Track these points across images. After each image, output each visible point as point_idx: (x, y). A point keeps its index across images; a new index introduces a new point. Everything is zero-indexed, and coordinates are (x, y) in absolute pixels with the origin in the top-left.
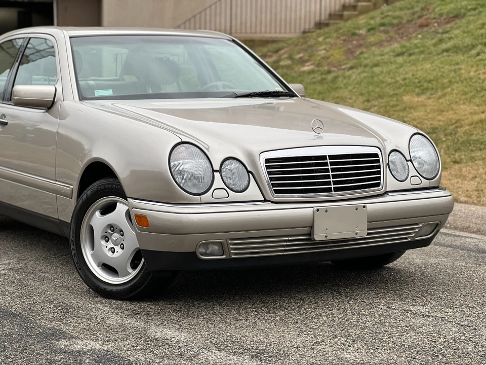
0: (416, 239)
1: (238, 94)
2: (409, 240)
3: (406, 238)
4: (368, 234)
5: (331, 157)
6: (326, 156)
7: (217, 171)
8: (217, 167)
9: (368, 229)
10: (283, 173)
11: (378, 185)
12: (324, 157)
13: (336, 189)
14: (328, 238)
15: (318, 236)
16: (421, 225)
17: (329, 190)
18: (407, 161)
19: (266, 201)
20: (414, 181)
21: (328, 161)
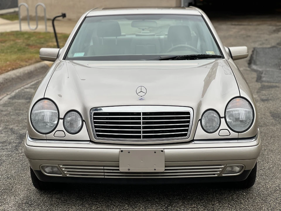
0: (223, 175)
1: (162, 57)
2: (216, 176)
3: (214, 174)
4: (166, 170)
5: (144, 114)
6: (141, 113)
7: (62, 119)
8: (62, 116)
9: (166, 167)
10: (107, 123)
11: (186, 135)
12: (139, 114)
13: (144, 137)
14: (130, 171)
15: (122, 169)
16: (223, 167)
17: (139, 137)
18: (220, 118)
19: (91, 141)
20: (223, 133)
21: (142, 116)
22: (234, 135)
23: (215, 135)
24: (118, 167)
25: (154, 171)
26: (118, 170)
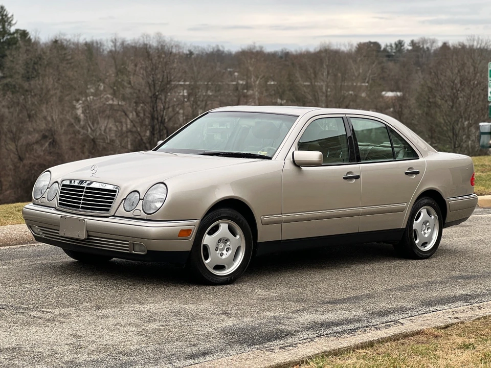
0: (134, 252)
3: (128, 250)
5: (87, 188)
6: (85, 187)
7: (49, 188)
11: (108, 210)
13: (82, 208)
14: (65, 236)
15: (61, 234)
16: (128, 243)
17: (78, 207)
18: (140, 199)
19: (55, 208)
20: (137, 213)
21: (85, 190)
22: (144, 216)
23: (130, 214)
24: (59, 231)
25: (78, 237)
26: (59, 233)
